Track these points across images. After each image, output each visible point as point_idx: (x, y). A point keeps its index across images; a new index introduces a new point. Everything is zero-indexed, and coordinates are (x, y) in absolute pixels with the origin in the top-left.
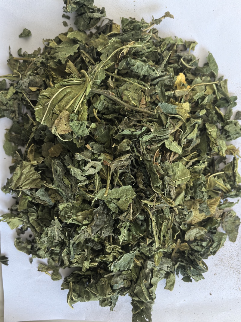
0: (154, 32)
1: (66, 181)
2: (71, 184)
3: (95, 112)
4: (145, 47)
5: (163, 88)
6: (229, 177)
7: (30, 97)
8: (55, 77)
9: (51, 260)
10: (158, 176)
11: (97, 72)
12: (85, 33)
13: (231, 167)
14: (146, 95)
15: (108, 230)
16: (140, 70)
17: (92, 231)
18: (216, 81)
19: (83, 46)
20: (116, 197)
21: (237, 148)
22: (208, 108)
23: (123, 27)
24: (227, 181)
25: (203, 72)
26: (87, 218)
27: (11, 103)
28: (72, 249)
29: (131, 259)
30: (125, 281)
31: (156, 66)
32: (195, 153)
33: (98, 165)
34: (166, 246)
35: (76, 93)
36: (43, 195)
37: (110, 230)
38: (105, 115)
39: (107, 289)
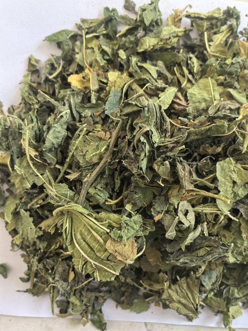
0: (12, 110)
1: (202, 252)
2: (206, 247)
3: (110, 202)
4: (31, 126)
5: (86, 106)
6: (211, 27)
7: (81, 281)
8: (58, 245)
10: (213, 126)
11: (57, 194)
12: (7, 198)
13: (199, 22)
14: (93, 130)
16: (59, 135)
18: (82, 33)
19: (23, 204)
20: (230, 186)
21: (173, 12)
22: (117, 47)
23: (3, 149)
24: (215, 30)
25: (69, 50)
27: (85, 300)
31: (56, 112)
32: (177, 69)
33: (183, 205)
35: (82, 226)
36: (210, 278)
38: (114, 188)
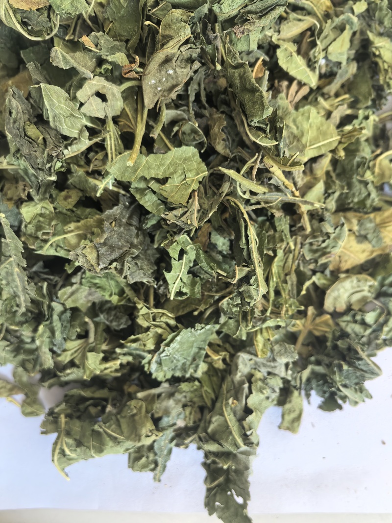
1: (32, 131)
2: (44, 139)
9: (20, 369)
15: (141, 266)
17: (98, 257)
20: (158, 174)
26: (89, 236)
28: (57, 324)
29: (200, 349)
30: (188, 410)
32: (347, 99)
33: (114, 95)
34: (283, 312)
37: (145, 267)
39: (143, 425)
